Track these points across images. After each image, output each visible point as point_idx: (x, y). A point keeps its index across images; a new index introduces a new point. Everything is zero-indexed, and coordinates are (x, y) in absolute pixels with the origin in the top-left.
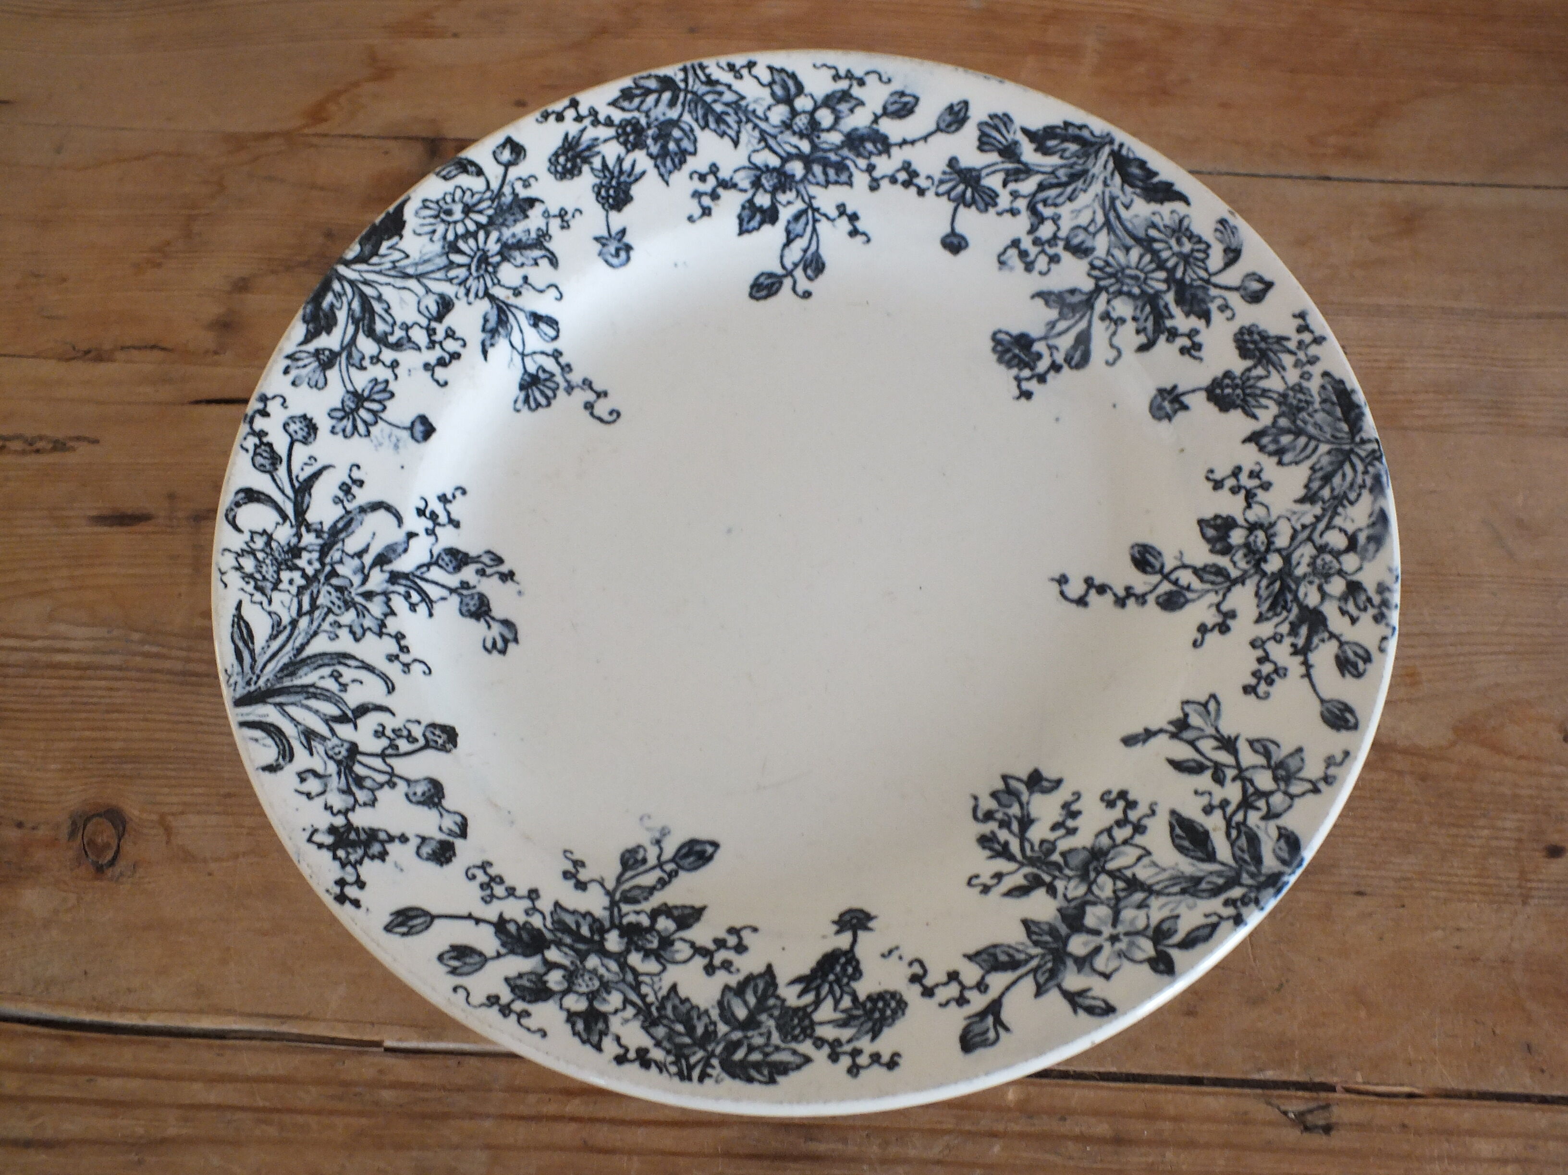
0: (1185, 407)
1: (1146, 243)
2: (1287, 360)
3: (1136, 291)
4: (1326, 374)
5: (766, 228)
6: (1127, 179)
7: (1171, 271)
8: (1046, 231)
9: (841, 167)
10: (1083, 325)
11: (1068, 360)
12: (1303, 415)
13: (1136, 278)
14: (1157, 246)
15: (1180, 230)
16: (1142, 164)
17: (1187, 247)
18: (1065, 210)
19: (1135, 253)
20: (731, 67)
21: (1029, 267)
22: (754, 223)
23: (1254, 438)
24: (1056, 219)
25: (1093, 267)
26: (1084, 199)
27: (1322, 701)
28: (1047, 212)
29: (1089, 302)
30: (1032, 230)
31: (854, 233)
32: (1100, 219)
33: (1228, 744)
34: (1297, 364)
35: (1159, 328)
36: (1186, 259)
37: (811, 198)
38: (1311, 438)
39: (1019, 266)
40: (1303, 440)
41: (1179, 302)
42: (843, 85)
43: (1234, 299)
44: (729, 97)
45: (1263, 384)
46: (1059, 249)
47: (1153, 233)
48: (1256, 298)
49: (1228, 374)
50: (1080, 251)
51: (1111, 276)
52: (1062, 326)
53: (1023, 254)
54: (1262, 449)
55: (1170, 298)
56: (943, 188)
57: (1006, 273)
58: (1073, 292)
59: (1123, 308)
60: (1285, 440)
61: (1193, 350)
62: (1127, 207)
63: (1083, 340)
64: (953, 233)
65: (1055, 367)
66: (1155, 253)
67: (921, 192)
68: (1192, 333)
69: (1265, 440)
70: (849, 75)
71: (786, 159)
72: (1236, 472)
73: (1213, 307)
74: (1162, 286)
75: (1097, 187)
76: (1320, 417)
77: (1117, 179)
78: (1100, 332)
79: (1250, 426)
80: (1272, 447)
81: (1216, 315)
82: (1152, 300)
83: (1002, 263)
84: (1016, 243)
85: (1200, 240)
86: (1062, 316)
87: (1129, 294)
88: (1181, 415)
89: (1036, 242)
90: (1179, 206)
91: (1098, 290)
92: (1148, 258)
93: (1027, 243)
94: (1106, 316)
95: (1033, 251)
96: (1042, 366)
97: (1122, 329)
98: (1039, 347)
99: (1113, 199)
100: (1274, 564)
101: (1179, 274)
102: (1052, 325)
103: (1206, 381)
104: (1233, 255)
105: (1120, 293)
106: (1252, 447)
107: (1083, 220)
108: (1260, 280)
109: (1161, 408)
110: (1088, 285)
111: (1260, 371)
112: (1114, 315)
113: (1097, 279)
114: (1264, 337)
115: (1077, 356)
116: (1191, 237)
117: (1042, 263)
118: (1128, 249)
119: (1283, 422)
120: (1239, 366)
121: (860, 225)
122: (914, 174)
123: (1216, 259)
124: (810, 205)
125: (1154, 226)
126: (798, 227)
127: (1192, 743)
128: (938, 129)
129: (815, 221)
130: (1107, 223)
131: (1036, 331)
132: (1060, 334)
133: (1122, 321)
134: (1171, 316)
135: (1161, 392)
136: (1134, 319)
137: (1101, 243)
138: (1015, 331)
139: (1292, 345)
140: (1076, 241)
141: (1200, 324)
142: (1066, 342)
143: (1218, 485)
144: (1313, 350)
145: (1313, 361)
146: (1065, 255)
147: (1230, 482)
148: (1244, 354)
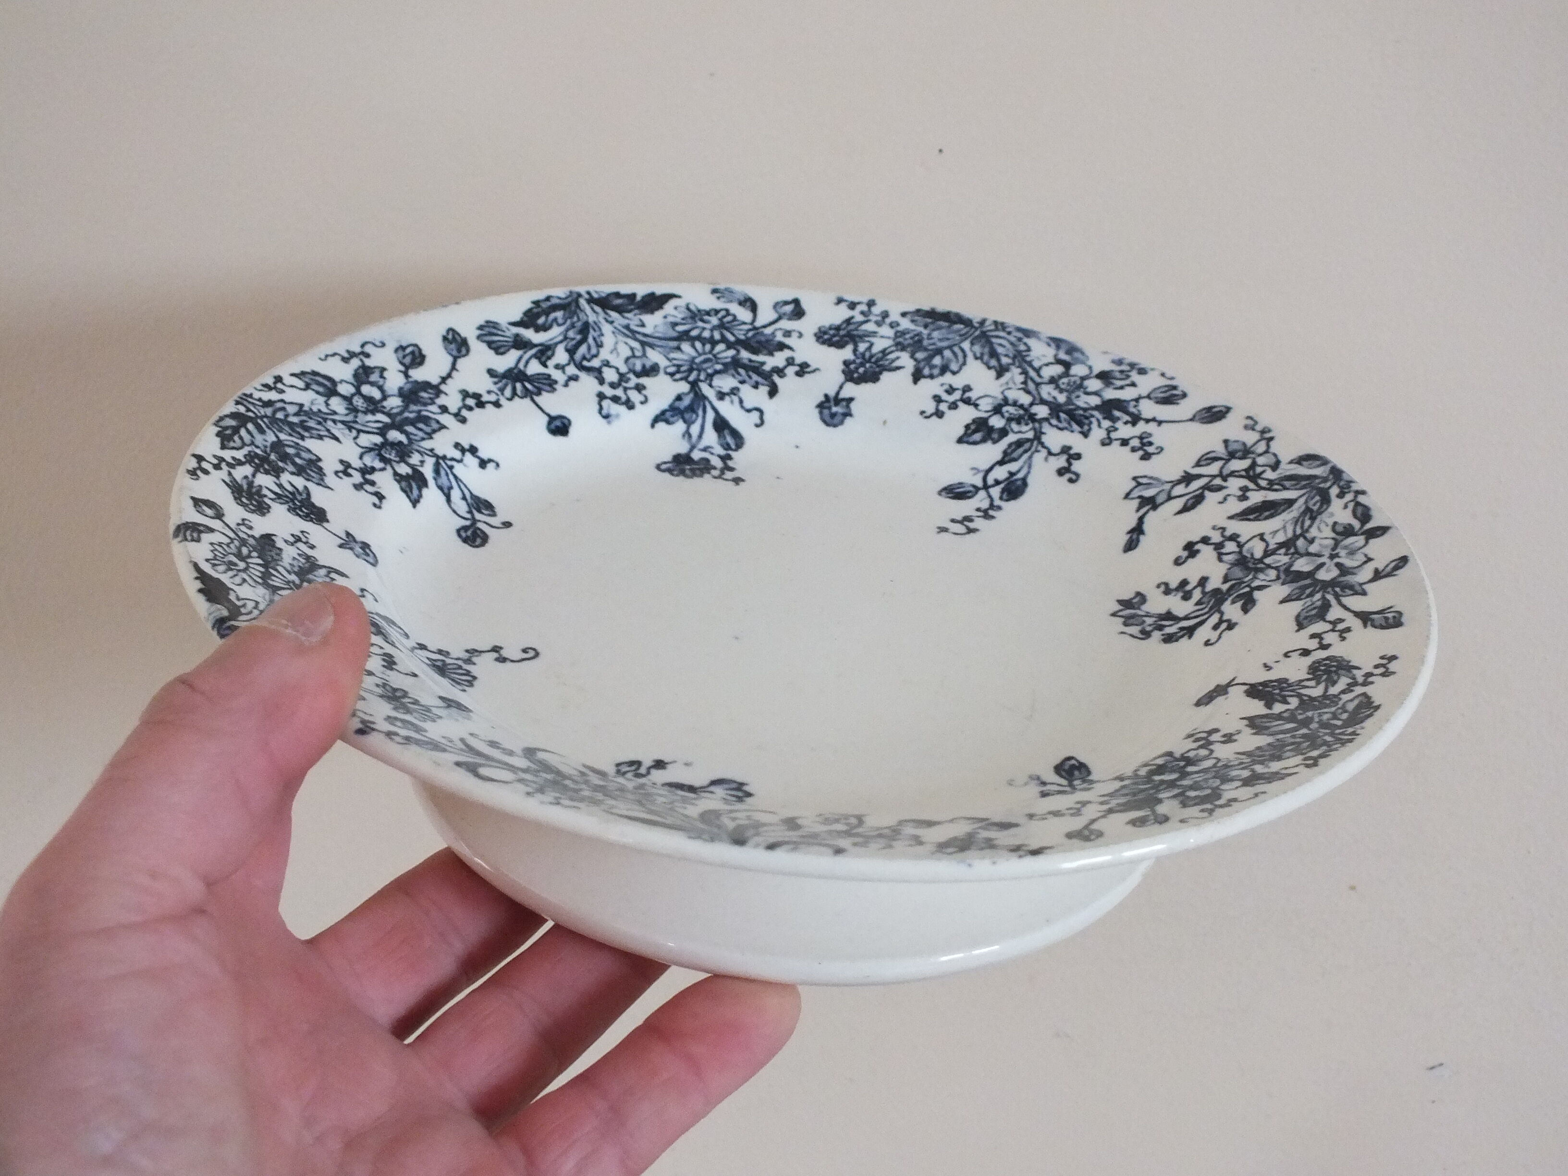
0: (850, 400)
1: (684, 336)
2: (870, 327)
3: (719, 367)
4: (904, 315)
5: (425, 491)
6: (620, 310)
7: (724, 340)
8: (610, 375)
9: (426, 420)
10: (710, 416)
11: (727, 447)
12: (925, 343)
13: (706, 361)
14: (694, 333)
15: (695, 315)
16: (617, 295)
17: (714, 321)
18: (604, 354)
19: (686, 347)
20: (267, 387)
21: (630, 405)
22: (415, 492)
23: (917, 376)
24: (607, 364)
25: (672, 375)
26: (608, 339)
27: (1191, 420)
28: (596, 363)
29: (699, 398)
30: (602, 381)
31: (483, 464)
32: (636, 345)
33: (1188, 478)
34: (879, 324)
35: (767, 376)
36: (722, 326)
37: (432, 450)
38: (950, 347)
39: (622, 409)
40: (947, 353)
41: (755, 352)
42: (355, 363)
43: (785, 324)
44: (292, 409)
45: (875, 350)
46: (634, 381)
47: (680, 328)
48: (798, 312)
49: (846, 363)
50: (651, 371)
51: (690, 370)
52: (695, 429)
53: (615, 399)
54: (931, 377)
55: (745, 355)
56: (508, 392)
57: (616, 423)
58: (679, 398)
59: (726, 382)
60: (937, 361)
61: (803, 370)
62: (643, 325)
63: (721, 425)
64: (552, 419)
65: (725, 458)
66: (699, 338)
67: (497, 404)
68: (790, 362)
69: (926, 371)
70: (352, 355)
71: (382, 431)
72: (938, 399)
73: (779, 337)
74: (732, 352)
75: (607, 329)
76: (936, 334)
77: (614, 315)
78: (729, 410)
79: (905, 375)
80: (936, 372)
81: (787, 341)
82: (735, 364)
83: (606, 417)
84: (601, 396)
85: (717, 312)
86: (689, 423)
87: (717, 372)
88: (853, 405)
89: (613, 386)
90: (673, 302)
91: (694, 385)
92: (698, 345)
93: (609, 392)
94: (721, 396)
95: (619, 392)
96: (716, 462)
97: (742, 394)
98: (696, 455)
99: (627, 327)
100: (1042, 411)
101: (732, 338)
102: (687, 434)
103: (842, 378)
104: (750, 304)
105: (710, 377)
106: (923, 382)
107: (625, 352)
108: (786, 303)
109: (833, 415)
110: (684, 387)
111: (862, 347)
112: (726, 389)
113: (685, 379)
114: (838, 328)
115: (729, 440)
116: (708, 313)
117: (635, 396)
118: (678, 348)
119: (920, 355)
120: (847, 353)
121: (484, 454)
122: (477, 396)
123: (744, 315)
124: (437, 457)
125: (674, 325)
126: (443, 480)
127: (1170, 498)
128: (455, 359)
129: (451, 468)
130: (643, 344)
131: (682, 448)
132: (700, 436)
133: (734, 391)
134: (763, 364)
135: (821, 406)
136: (742, 382)
137: (655, 356)
138: (669, 458)
139: (859, 318)
140: (638, 368)
141: (787, 353)
142: (711, 437)
143: (939, 414)
144: (876, 310)
145: (885, 315)
146: (644, 381)
147: (943, 407)
148: (840, 345)
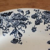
0: (36, 28)
1: (14, 19)
2: (38, 15)
3: (19, 24)
4: (43, 12)
6: (5, 16)
7: (19, 19)
8: (4, 28)
10: (18, 32)
11: (20, 37)
12: (46, 17)
13: (17, 23)
14: (15, 18)
15: (15, 15)
16: (5, 13)
17: (18, 16)
18: (3, 24)
19: (14, 21)
21: (7, 33)
23: (45, 23)
24: (4, 26)
25: (12, 26)
26: (4, 22)
28: (2, 26)
29: (16, 30)
30: (3, 29)
32: (7, 22)
34: (40, 14)
35: (25, 25)
36: (19, 17)
38: (49, 18)
39: (6, 34)
41: (23, 21)
43: (27, 15)
45: (39, 19)
46: (7, 28)
47: (13, 18)
48: (29, 13)
49: (35, 21)
50: (9, 26)
51: (15, 25)
52: (16, 34)
53: (5, 32)
54: (47, 23)
55: (22, 21)
57: (5, 36)
58: (13, 30)
59: (19, 27)
60: (47, 20)
61: (30, 23)
62: (8, 18)
63: (19, 33)
65: (20, 38)
66: (16, 19)
68: (28, 22)
69: (46, 22)
72: (47, 27)
73: (27, 18)
74: (20, 21)
75: (4, 20)
76: (47, 16)
77: (4, 17)
78: (20, 31)
79: (43, 23)
80: (47, 22)
81: (28, 18)
82: (21, 23)
83: (4, 35)
84: (3, 32)
85: (18, 14)
86: (15, 34)
87: (18, 25)
88: (36, 29)
89: (5, 30)
90: (13, 13)
91: (15, 28)
92: (16, 20)
93: (4, 31)
94: (19, 29)
95: (5, 31)
96: (19, 40)
97: (22, 28)
98: (16, 39)
99: (6, 19)
101: (20, 18)
102: (15, 35)
103: (35, 24)
104: (22, 12)
105: (17, 26)
106: (45, 24)
107: (6, 23)
108: (27, 11)
109: (34, 30)
110: (14, 28)
111: (38, 18)
112: (20, 28)
113: (14, 27)
114: (34, 15)
115: (20, 35)
116: (17, 14)
117: (8, 31)
118: (13, 21)
119: (45, 19)
120: (35, 20)
123: (22, 14)
125: (13, 17)
130: (8, 21)
131: (14, 38)
132: (16, 35)
133: (21, 28)
134: (24, 23)
135: (32, 29)
136: (22, 26)
137: (10, 24)
138: (12, 40)
140: (8, 26)
141: (28, 20)
142: (18, 35)
143: (47, 30)
144: (39, 11)
145: (40, 12)
146: (9, 28)
147: (48, 29)
148: (34, 18)
